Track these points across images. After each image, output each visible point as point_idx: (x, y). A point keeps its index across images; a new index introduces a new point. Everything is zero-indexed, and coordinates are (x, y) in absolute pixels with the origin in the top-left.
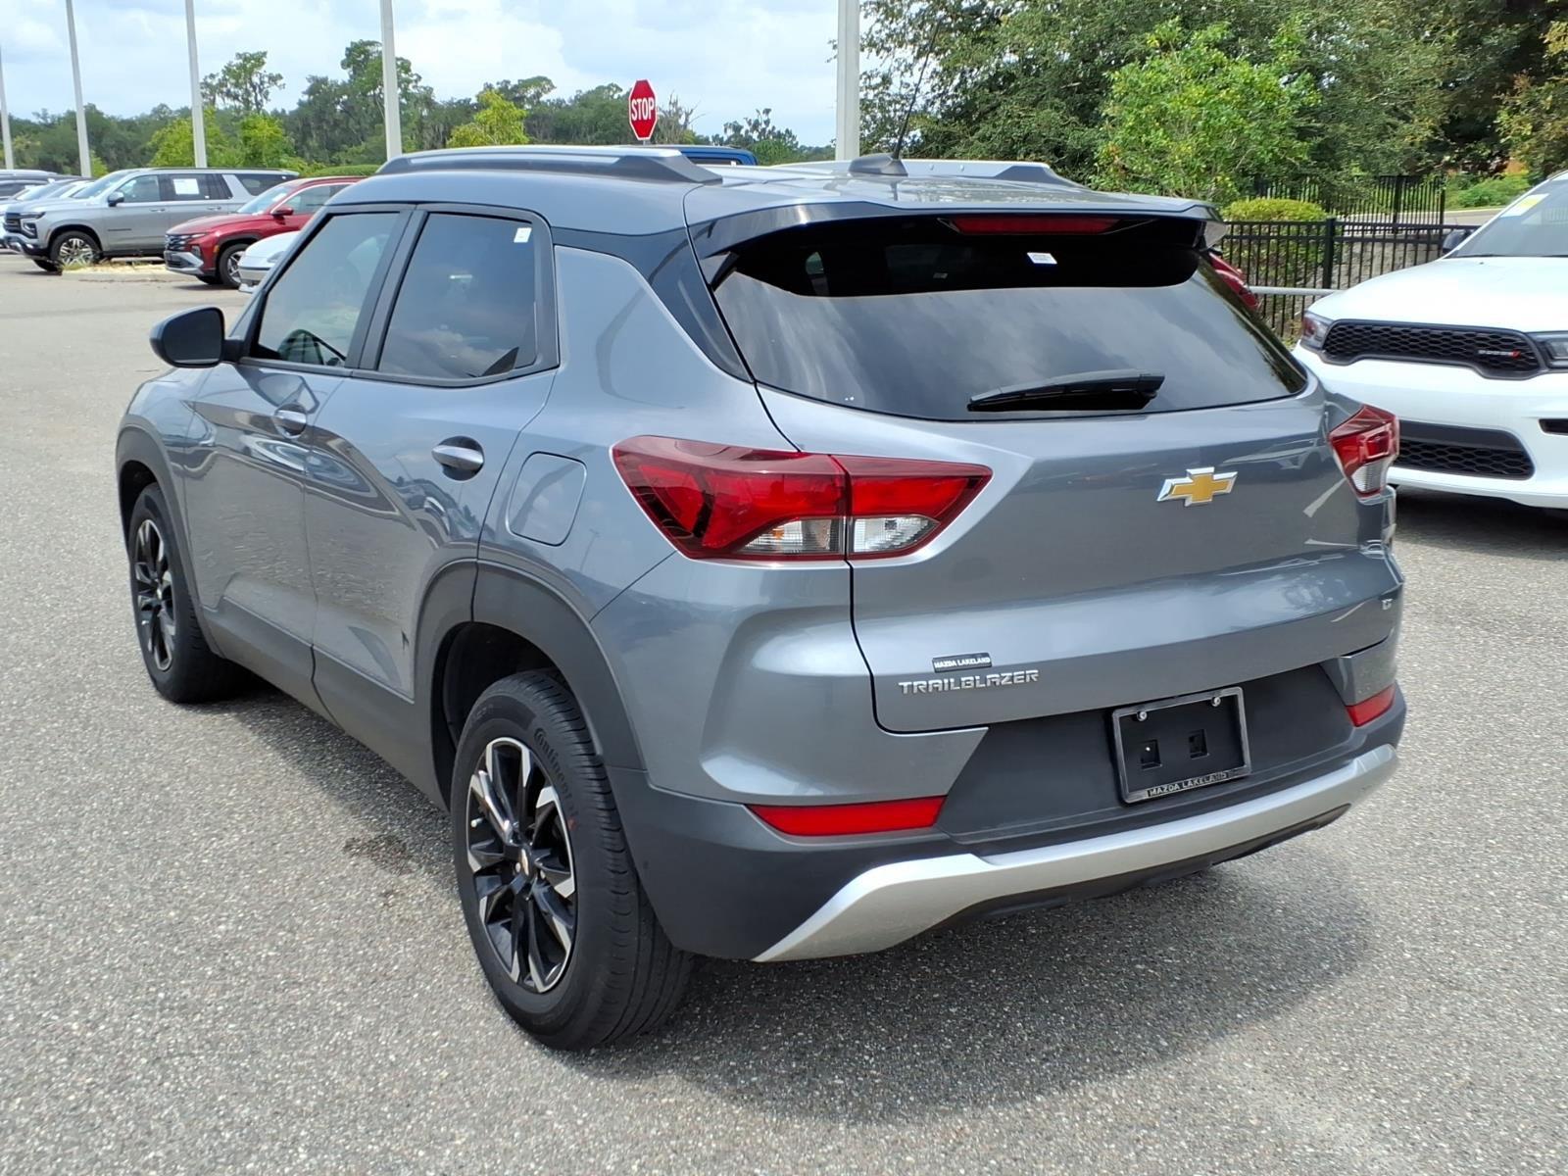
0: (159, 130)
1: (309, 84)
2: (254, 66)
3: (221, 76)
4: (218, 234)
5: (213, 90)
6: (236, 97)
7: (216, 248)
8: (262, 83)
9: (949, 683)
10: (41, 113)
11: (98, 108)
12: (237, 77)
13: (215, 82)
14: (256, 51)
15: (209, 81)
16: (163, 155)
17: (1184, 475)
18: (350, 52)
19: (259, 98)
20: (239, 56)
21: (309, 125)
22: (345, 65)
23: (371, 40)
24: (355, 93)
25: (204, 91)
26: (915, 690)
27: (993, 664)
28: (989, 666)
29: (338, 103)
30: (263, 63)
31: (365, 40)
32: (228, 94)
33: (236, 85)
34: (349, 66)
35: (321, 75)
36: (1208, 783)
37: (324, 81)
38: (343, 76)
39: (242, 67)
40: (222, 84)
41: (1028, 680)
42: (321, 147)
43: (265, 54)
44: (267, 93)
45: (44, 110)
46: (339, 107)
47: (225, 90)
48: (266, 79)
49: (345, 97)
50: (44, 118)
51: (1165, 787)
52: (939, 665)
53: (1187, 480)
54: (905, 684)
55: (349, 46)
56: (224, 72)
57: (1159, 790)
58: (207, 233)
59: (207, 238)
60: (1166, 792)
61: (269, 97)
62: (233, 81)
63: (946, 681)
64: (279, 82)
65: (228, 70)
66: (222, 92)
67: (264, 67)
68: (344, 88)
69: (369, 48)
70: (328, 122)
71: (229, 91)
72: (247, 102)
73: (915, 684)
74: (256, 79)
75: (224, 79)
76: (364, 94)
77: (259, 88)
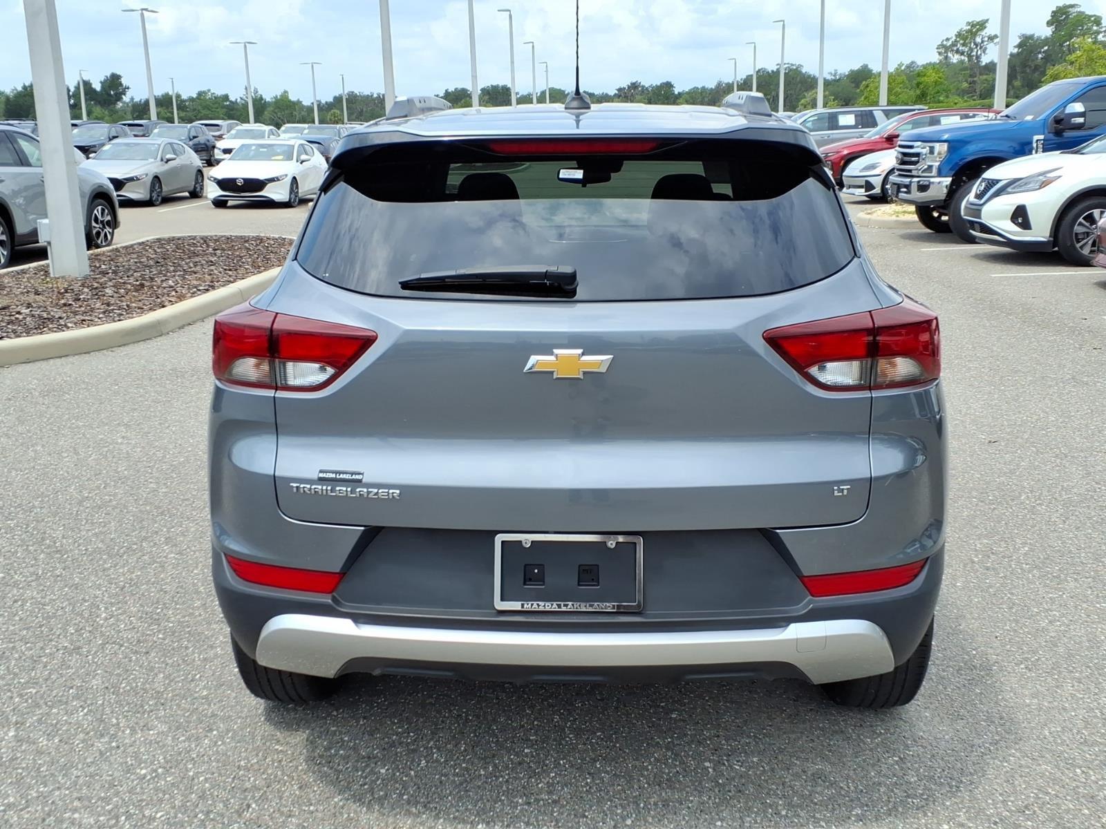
0: (866, 81)
1: (1019, 41)
2: (978, 30)
3: (954, 38)
4: (846, 152)
5: (947, 49)
6: (962, 54)
7: (843, 162)
8: (983, 42)
9: (327, 490)
10: (833, 72)
11: (869, 66)
12: (965, 39)
13: (949, 43)
14: (981, 20)
15: (945, 43)
16: (866, 98)
17: (552, 354)
18: (1054, 14)
19: (979, 53)
20: (968, 24)
21: (1016, 70)
22: (1049, 24)
23: (1073, 3)
24: (1054, 45)
25: (940, 50)
26: (302, 490)
27: (364, 480)
28: (360, 481)
29: (1040, 52)
30: (985, 27)
31: (1067, 4)
32: (957, 51)
33: (963, 45)
34: (1052, 25)
35: (1029, 33)
36: (591, 610)
37: (1031, 37)
38: (1047, 32)
39: (970, 31)
40: (954, 44)
41: (391, 497)
42: (1023, 86)
43: (987, 20)
44: (986, 49)
45: (836, 70)
46: (1040, 56)
47: (955, 48)
48: (986, 39)
49: (1046, 48)
50: (835, 75)
51: (542, 603)
52: (321, 475)
53: (552, 358)
54: (295, 485)
55: (1055, 9)
56: (956, 36)
57: (535, 605)
58: (838, 152)
59: (837, 156)
60: (541, 608)
61: (987, 52)
62: (961, 42)
63: (324, 488)
64: (996, 41)
65: (959, 35)
66: (953, 51)
67: (986, 31)
68: (1046, 41)
69: (1070, 9)
70: (1030, 67)
71: (958, 49)
72: (970, 56)
73: (302, 486)
74: (978, 40)
75: (956, 41)
76: (1061, 45)
77: (980, 46)
